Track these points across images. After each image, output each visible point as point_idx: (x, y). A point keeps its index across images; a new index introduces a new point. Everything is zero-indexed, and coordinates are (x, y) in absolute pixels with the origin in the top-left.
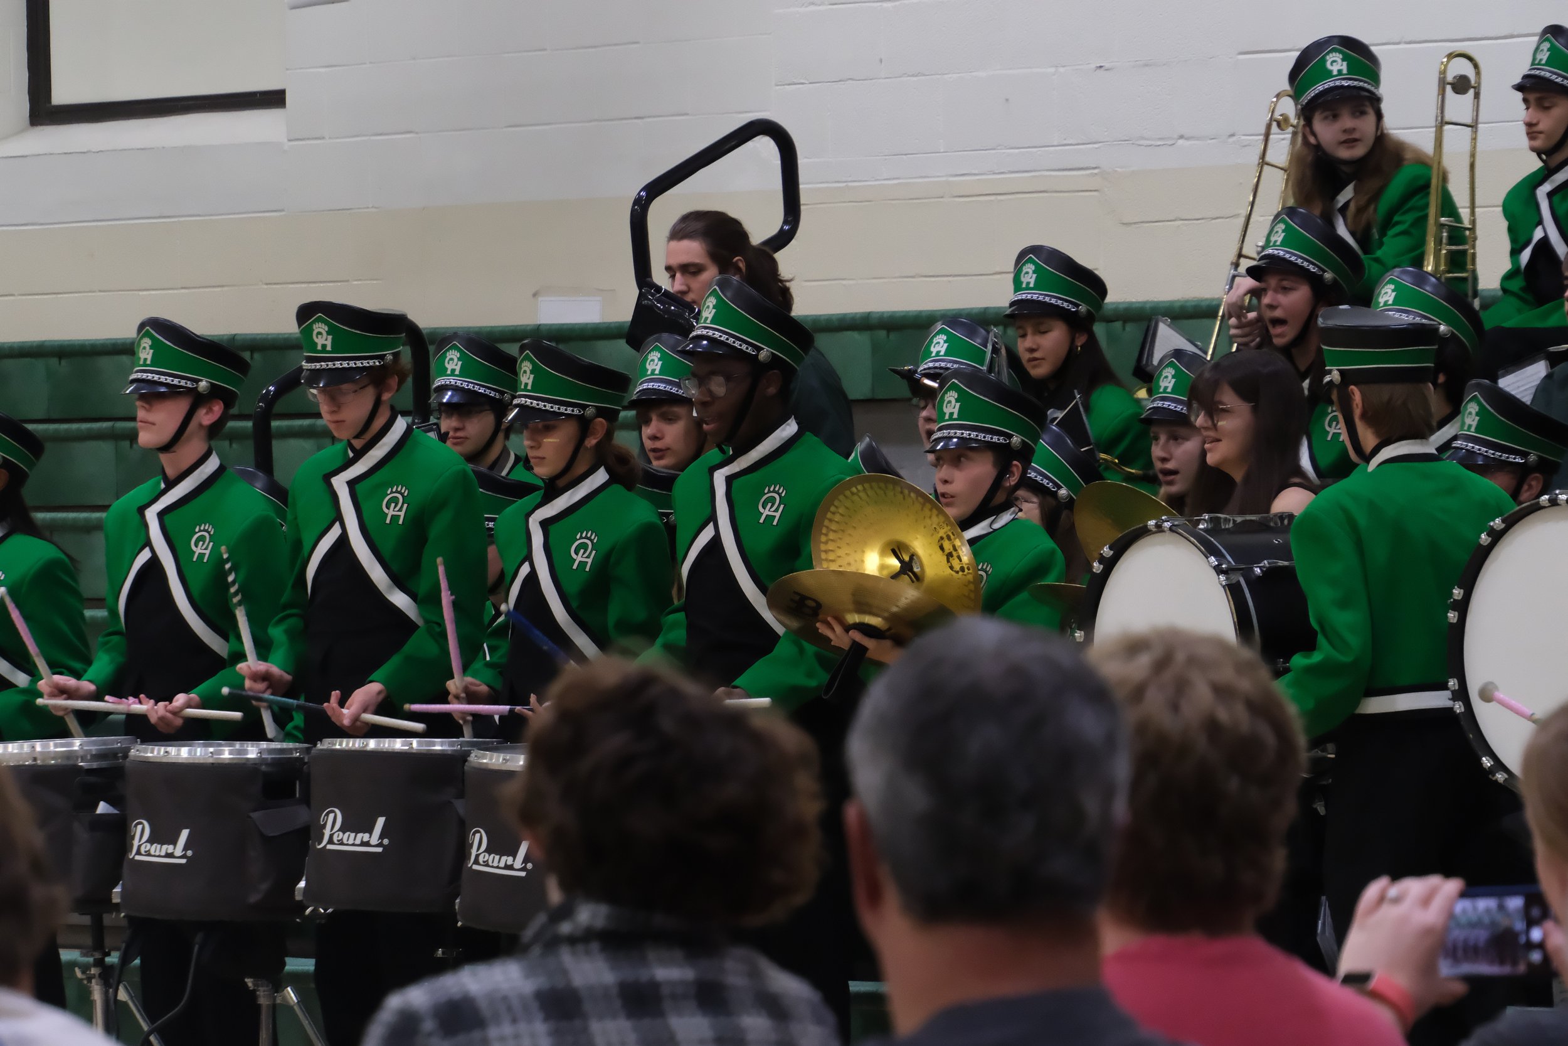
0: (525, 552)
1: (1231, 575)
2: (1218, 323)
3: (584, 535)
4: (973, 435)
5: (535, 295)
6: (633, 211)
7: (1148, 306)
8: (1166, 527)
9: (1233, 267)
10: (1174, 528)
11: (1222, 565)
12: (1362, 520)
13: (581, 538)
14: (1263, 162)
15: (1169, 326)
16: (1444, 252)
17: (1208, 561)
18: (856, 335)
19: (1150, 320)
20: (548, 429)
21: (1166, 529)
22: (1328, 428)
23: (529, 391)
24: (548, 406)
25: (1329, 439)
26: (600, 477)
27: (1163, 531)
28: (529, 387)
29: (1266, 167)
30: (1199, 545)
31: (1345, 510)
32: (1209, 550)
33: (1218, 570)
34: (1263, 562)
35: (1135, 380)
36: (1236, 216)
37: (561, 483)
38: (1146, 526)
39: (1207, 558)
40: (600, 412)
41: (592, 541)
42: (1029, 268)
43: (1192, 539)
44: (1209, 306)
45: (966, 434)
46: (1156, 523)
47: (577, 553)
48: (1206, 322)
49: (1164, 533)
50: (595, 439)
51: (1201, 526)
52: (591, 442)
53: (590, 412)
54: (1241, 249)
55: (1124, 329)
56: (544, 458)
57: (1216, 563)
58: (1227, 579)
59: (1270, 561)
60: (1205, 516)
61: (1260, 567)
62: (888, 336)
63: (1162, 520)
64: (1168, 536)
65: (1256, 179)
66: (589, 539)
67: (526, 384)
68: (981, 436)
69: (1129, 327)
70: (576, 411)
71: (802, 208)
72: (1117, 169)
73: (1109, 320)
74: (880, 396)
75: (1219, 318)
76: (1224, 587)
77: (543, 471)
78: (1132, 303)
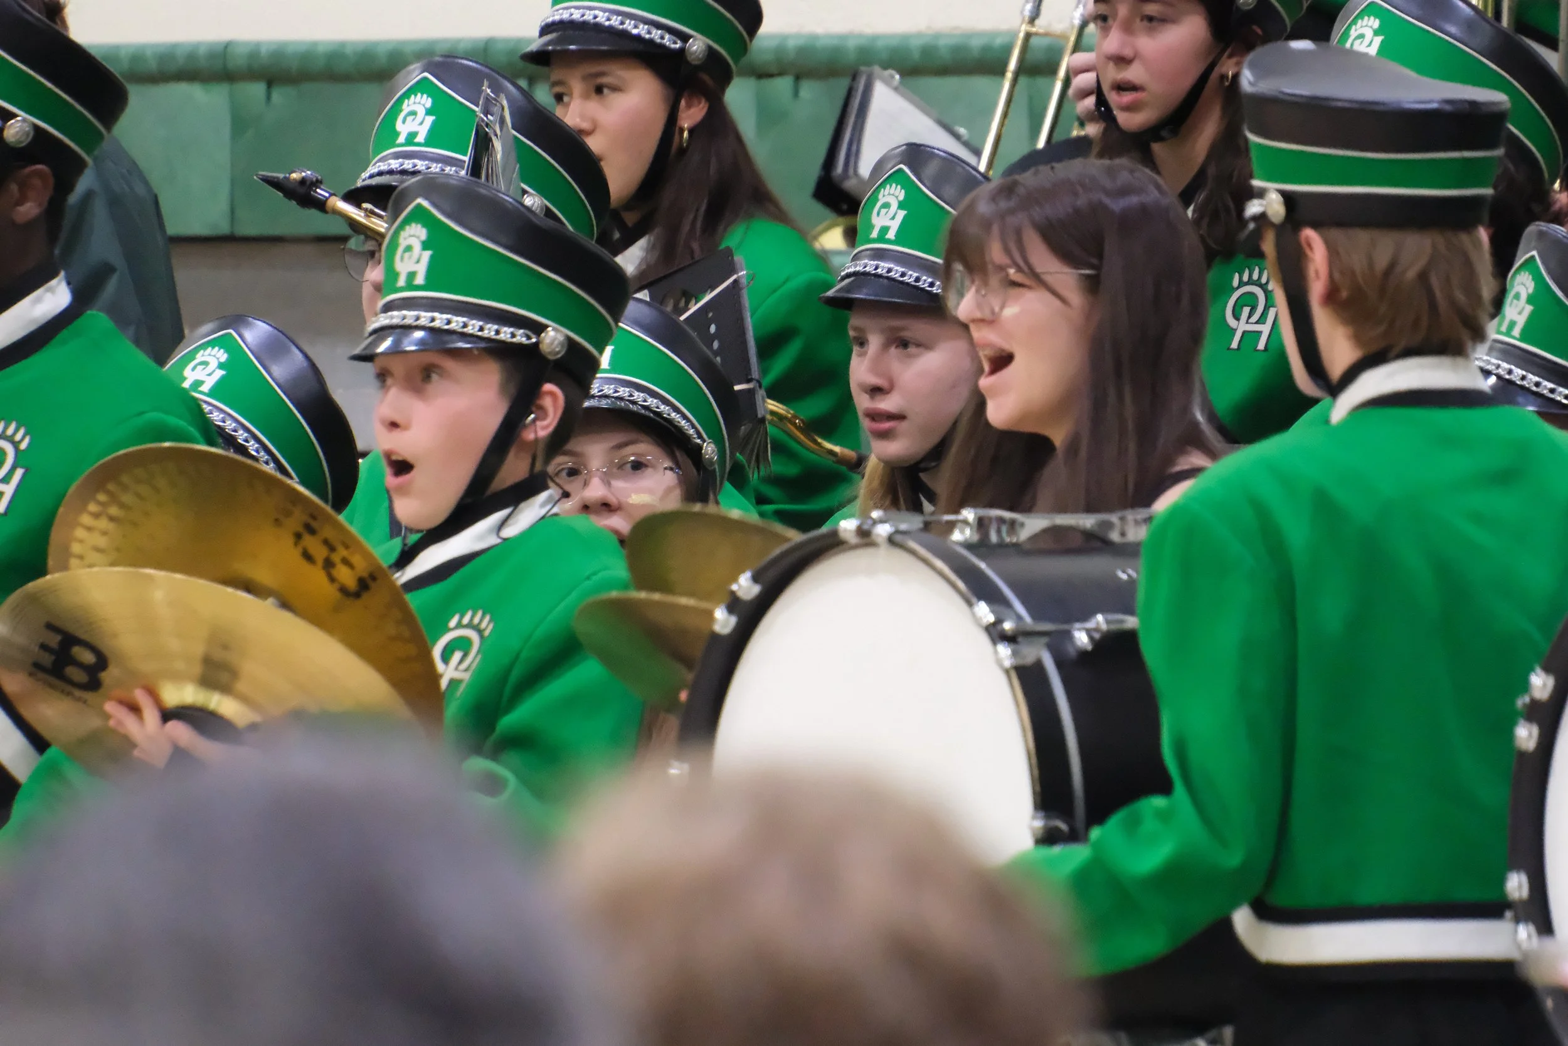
1: (1023, 646)
4: (457, 322)
7: (851, 44)
8: (881, 535)
10: (898, 538)
11: (1004, 622)
15: (896, 89)
17: (974, 613)
18: (195, 92)
19: (855, 77)
21: (879, 539)
22: (1232, 322)
25: (1234, 344)
27: (875, 544)
30: (953, 577)
32: (977, 588)
33: (996, 634)
34: (1094, 620)
35: (819, 209)
38: (836, 532)
39: (970, 604)
43: (939, 564)
44: (986, 49)
45: (440, 320)
46: (859, 527)
48: (980, 83)
49: (874, 549)
51: (958, 536)
55: (796, 94)
57: (992, 618)
58: (1015, 654)
59: (1110, 616)
61: (1088, 630)
62: (269, 97)
64: (884, 555)
68: (473, 326)
69: (808, 90)
73: (762, 74)
74: (243, 229)
75: (1009, 75)
76: (1007, 672)
78: (815, 37)
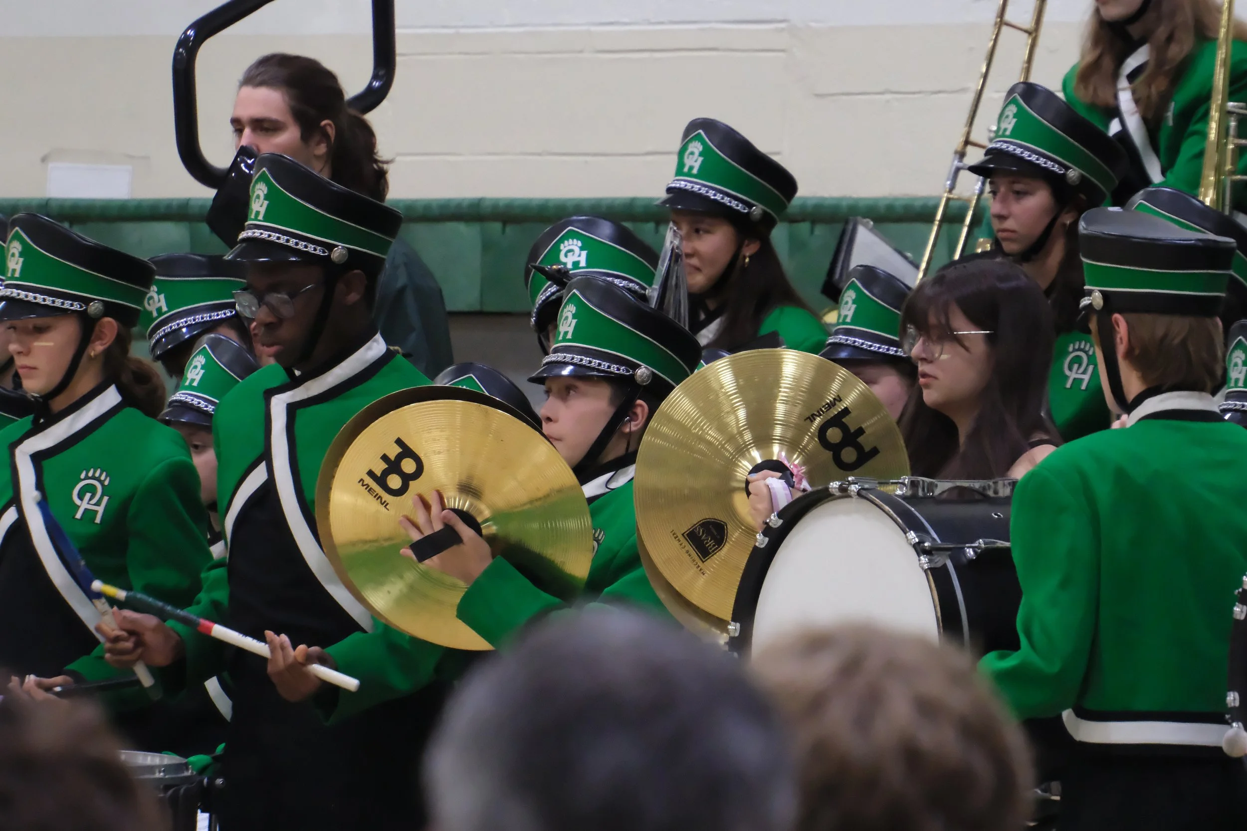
0: (9, 494)
1: (936, 556)
2: (935, 228)
3: (90, 474)
4: (595, 362)
5: (44, 160)
6: (176, 54)
7: (844, 203)
8: (853, 491)
9: (958, 156)
10: (864, 493)
11: (924, 542)
12: (1103, 490)
13: (87, 478)
14: (1001, 21)
15: (871, 230)
16: (1231, 147)
17: (907, 537)
18: (462, 228)
19: (847, 222)
20: (40, 331)
21: (852, 493)
22: (1067, 372)
23: (17, 279)
24: (40, 298)
25: (1068, 386)
26: (111, 397)
27: (850, 496)
28: (17, 275)
29: (1005, 29)
30: (895, 516)
31: (1084, 478)
32: (909, 522)
33: (919, 549)
34: (977, 542)
35: (824, 299)
36: (964, 90)
37: (59, 404)
38: (827, 489)
39: (905, 533)
40: (110, 310)
41: (102, 482)
42: (696, 147)
43: (887, 508)
44: (925, 207)
46: (840, 486)
47: (81, 497)
48: (920, 227)
49: (849, 499)
50: (102, 345)
51: (899, 492)
52: (97, 348)
53: (94, 308)
54: (968, 134)
55: (812, 231)
56: (35, 368)
57: (917, 540)
58: (930, 561)
59: (987, 540)
60: (905, 479)
61: (973, 548)
62: (504, 231)
63: (848, 481)
64: (854, 503)
65: (992, 43)
66: (98, 479)
67: (14, 271)
68: (605, 365)
69: (819, 230)
70: (76, 306)
71: (398, 59)
72: (813, 24)
73: (793, 220)
74: (488, 308)
75: (937, 223)
76: (925, 571)
77: (33, 386)
78: (825, 199)
